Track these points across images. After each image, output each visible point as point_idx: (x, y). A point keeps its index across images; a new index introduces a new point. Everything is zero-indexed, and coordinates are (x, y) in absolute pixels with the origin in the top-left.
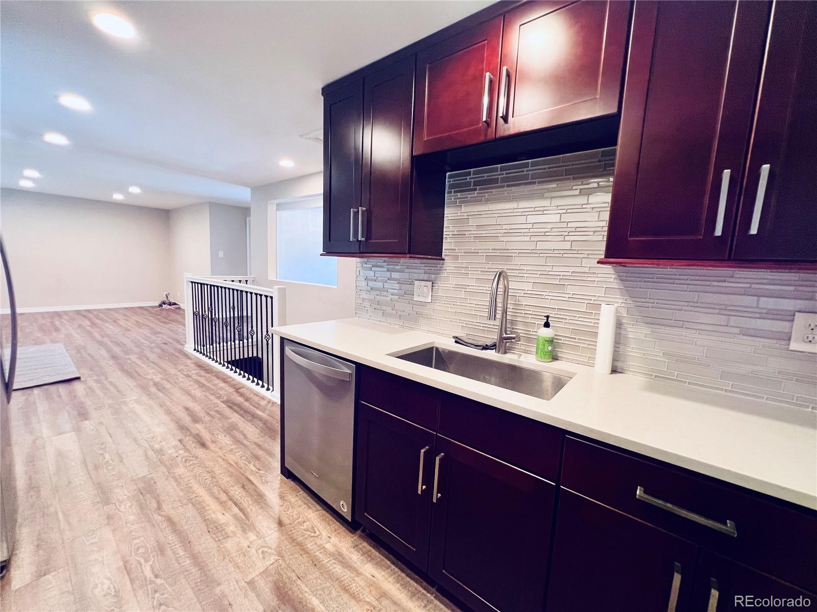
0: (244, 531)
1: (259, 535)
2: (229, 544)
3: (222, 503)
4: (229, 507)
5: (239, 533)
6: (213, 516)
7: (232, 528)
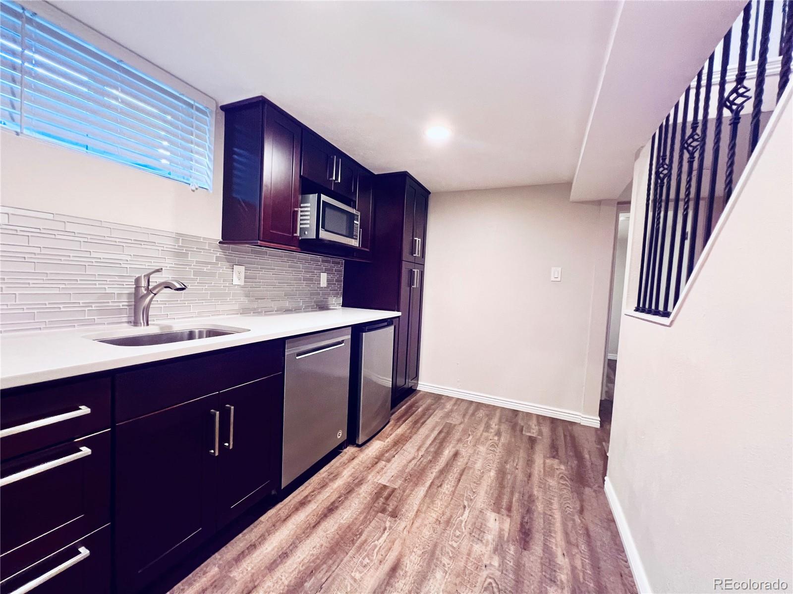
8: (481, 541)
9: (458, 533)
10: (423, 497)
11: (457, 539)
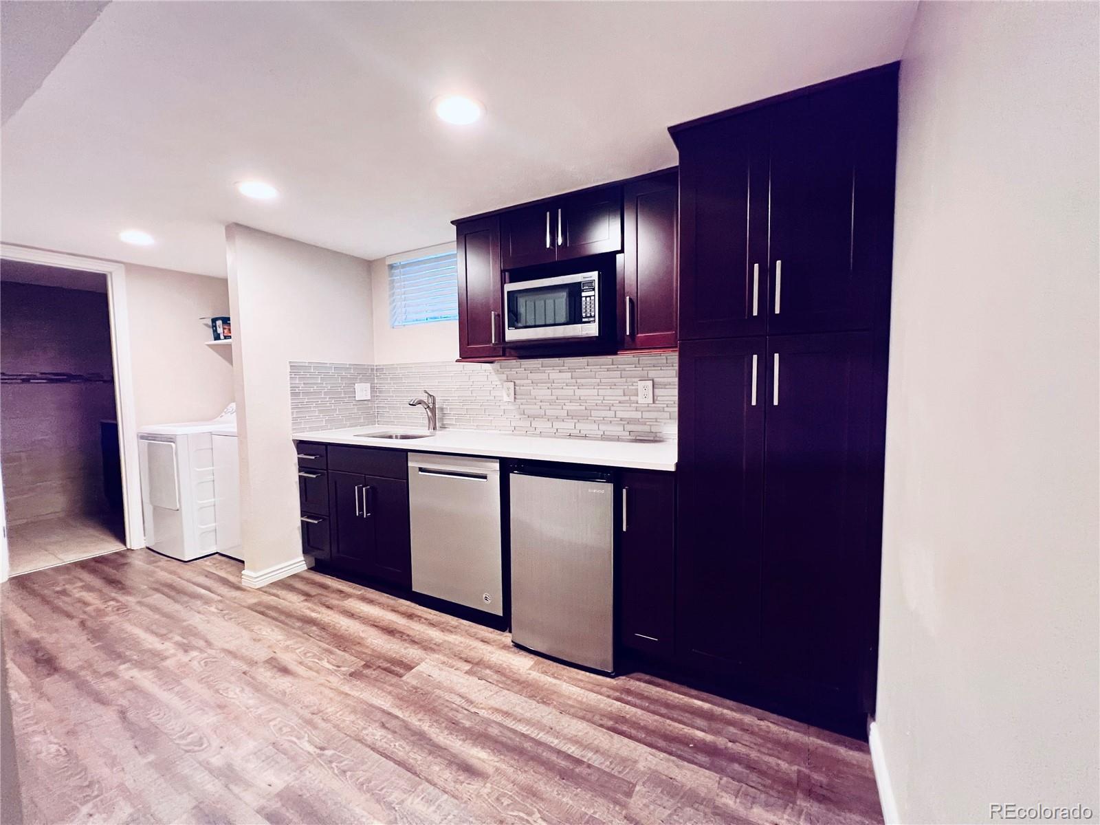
8: (255, 754)
9: (285, 730)
10: (370, 703)
11: (277, 728)
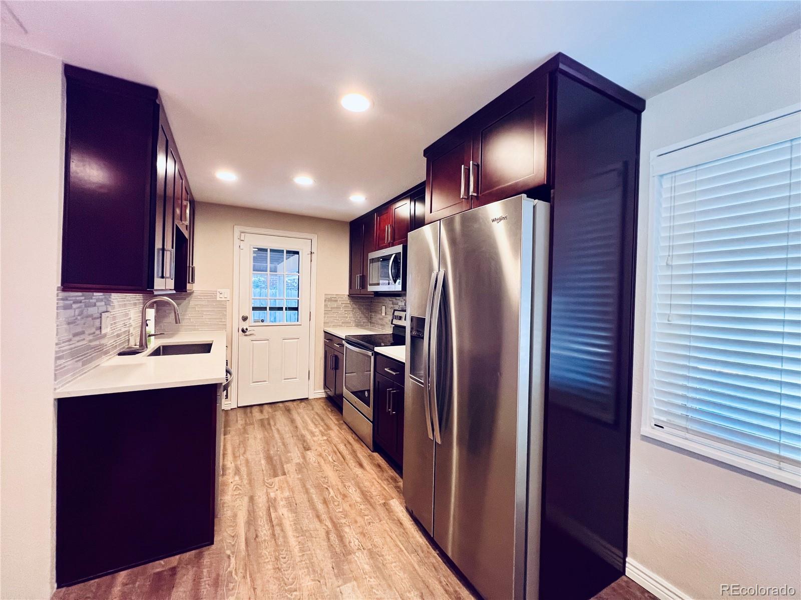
0: (275, 499)
1: (268, 494)
2: (287, 494)
3: (280, 525)
4: (277, 520)
5: (279, 499)
6: (290, 515)
7: (282, 503)
